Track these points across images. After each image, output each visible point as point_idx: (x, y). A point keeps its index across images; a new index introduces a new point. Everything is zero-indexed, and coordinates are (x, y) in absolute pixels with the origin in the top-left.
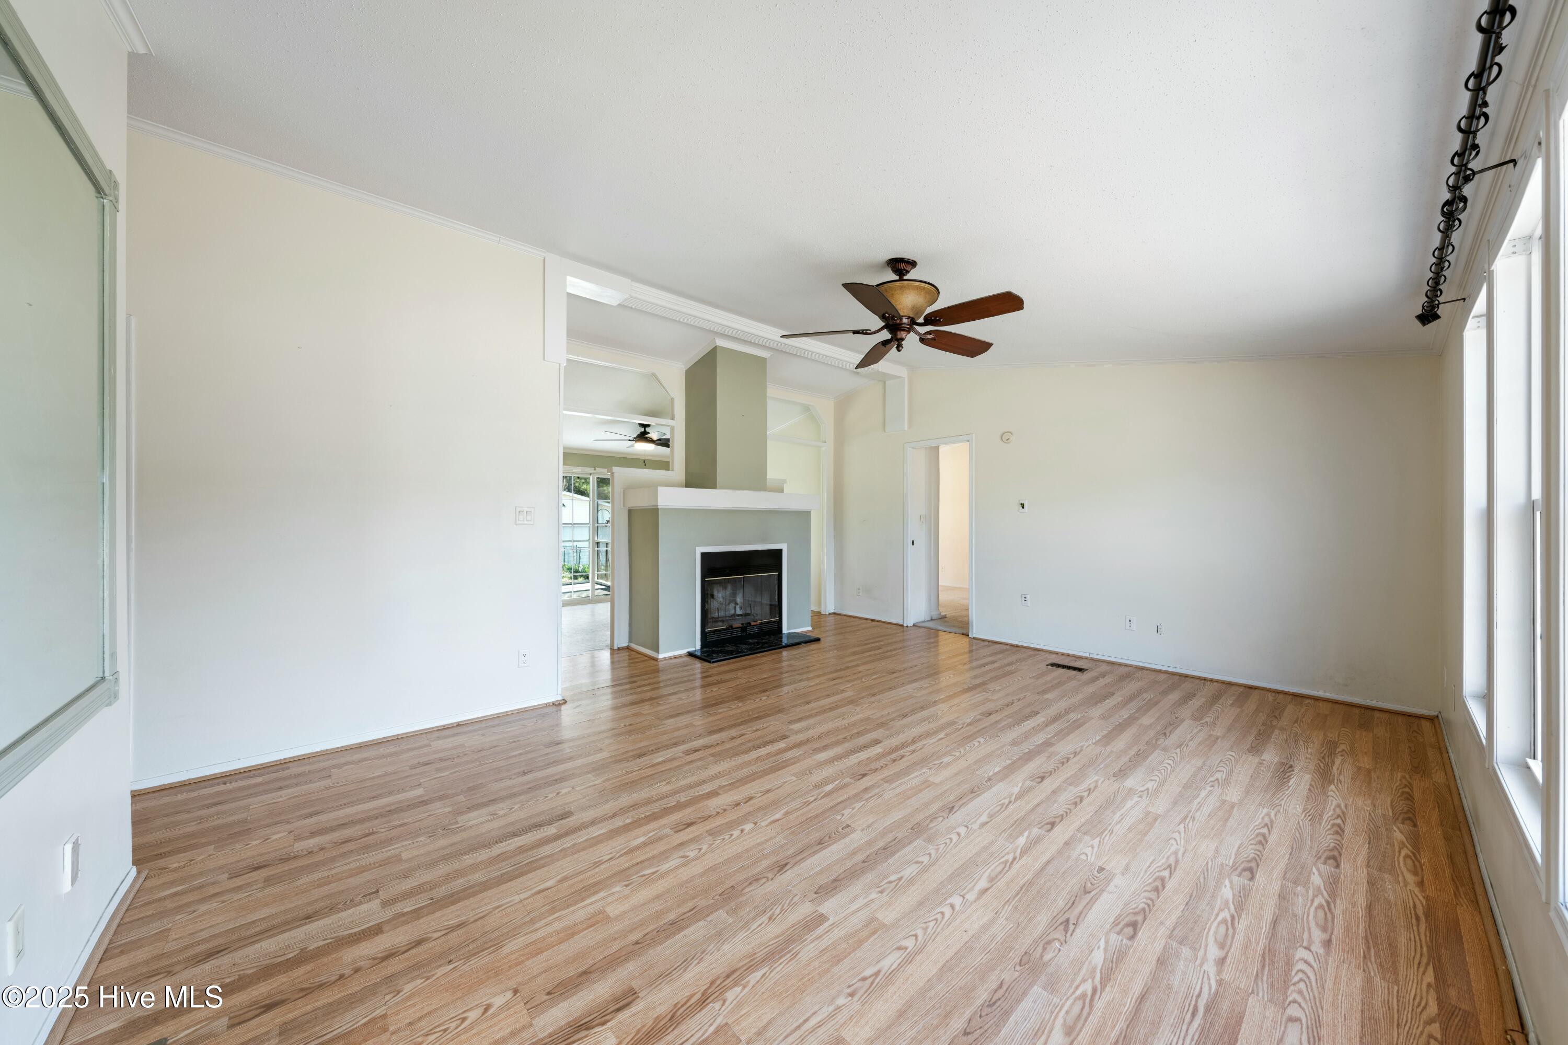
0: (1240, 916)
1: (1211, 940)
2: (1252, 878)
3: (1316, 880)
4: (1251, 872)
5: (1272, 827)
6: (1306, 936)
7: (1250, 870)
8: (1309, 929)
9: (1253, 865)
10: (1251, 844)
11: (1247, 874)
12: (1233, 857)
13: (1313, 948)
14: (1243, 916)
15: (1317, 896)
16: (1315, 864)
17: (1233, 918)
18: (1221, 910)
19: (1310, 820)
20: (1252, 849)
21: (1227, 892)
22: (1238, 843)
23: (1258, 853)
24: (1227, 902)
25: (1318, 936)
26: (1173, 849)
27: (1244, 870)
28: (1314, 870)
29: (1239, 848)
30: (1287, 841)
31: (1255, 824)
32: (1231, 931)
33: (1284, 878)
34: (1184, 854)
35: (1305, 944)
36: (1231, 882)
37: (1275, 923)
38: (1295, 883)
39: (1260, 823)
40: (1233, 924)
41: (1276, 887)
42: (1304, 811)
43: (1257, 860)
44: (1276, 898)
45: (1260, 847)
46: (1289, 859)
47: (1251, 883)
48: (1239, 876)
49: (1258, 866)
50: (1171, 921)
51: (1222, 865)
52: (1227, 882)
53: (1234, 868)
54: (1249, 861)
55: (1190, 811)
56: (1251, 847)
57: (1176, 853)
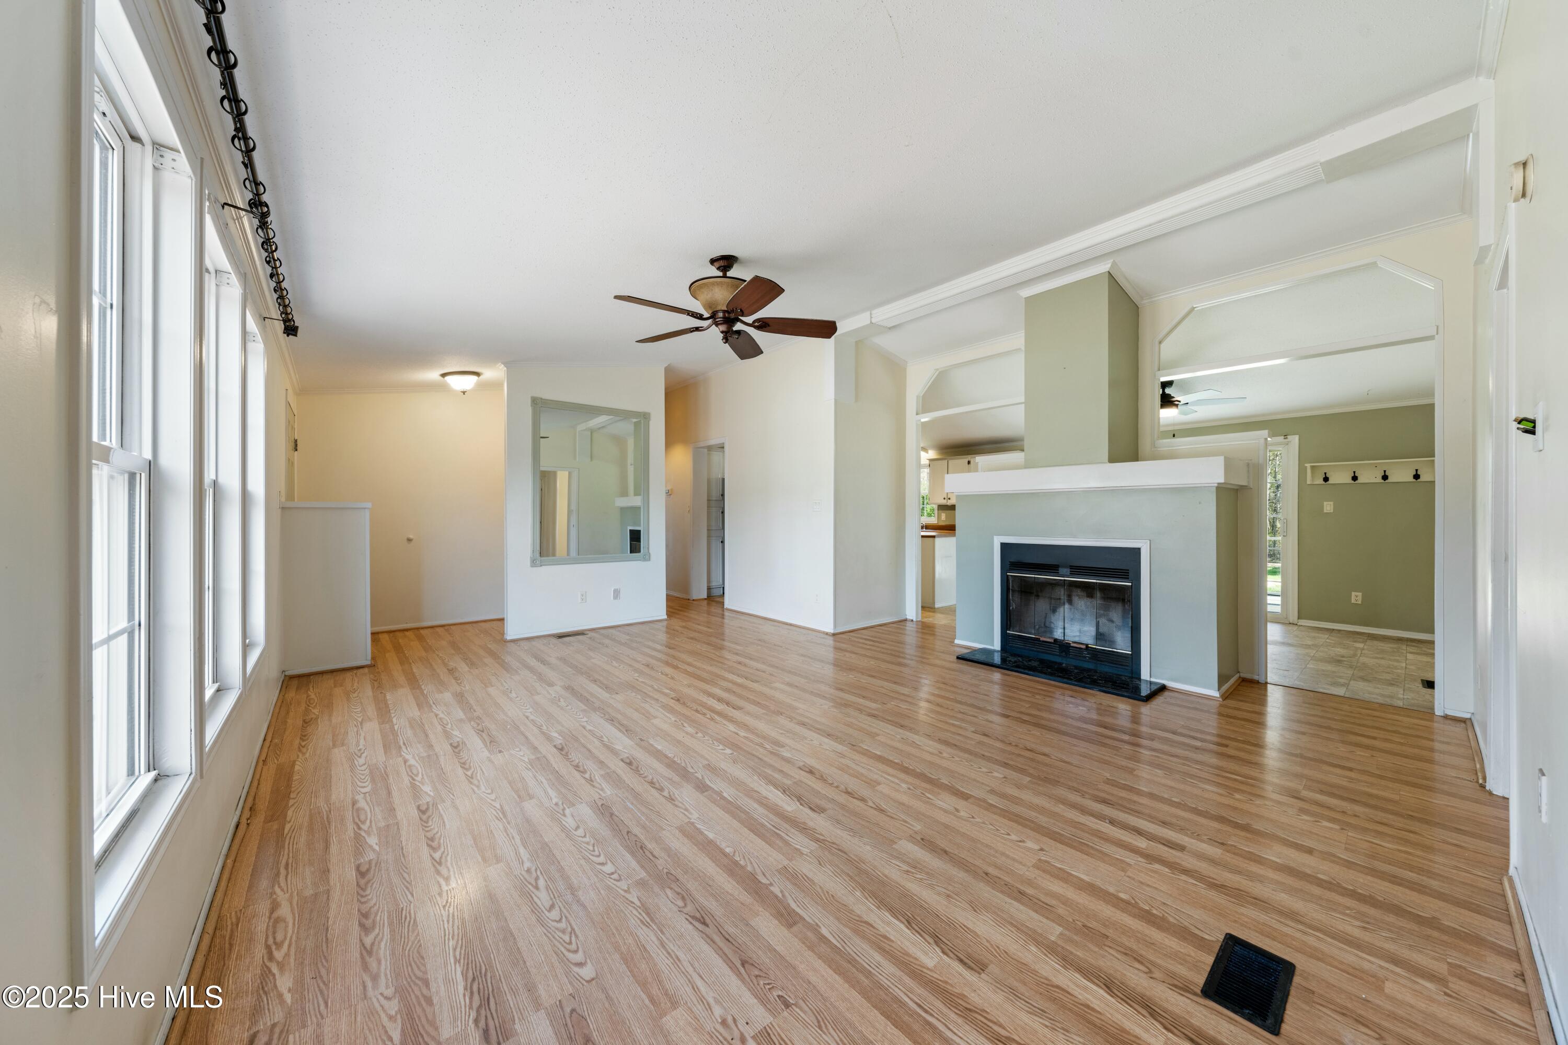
0: (411, 783)
1: (417, 765)
2: (418, 807)
3: (373, 841)
4: (422, 812)
5: (434, 866)
6: (368, 799)
7: (424, 812)
8: (368, 803)
9: (424, 817)
10: (437, 832)
11: (424, 808)
12: (442, 811)
13: (362, 795)
14: (409, 784)
15: (369, 827)
16: (379, 854)
17: (414, 780)
18: (423, 778)
19: (402, 909)
20: (434, 828)
21: (427, 788)
22: (448, 827)
23: (427, 829)
24: (423, 784)
25: (362, 804)
26: (483, 788)
27: (427, 809)
28: (377, 848)
29: (444, 822)
30: (412, 859)
31: (450, 856)
32: (410, 774)
33: (397, 824)
34: (473, 790)
35: (367, 794)
36: (429, 795)
37: (389, 793)
38: (388, 826)
39: (446, 861)
40: (412, 777)
41: (400, 814)
42: (415, 920)
43: (424, 823)
44: (395, 807)
45: (429, 835)
46: (401, 842)
47: (417, 804)
48: (428, 803)
49: (421, 819)
50: (442, 759)
51: (444, 801)
52: (432, 794)
53: (435, 805)
54: (429, 817)
55: (509, 823)
56: (436, 830)
57: (478, 787)
